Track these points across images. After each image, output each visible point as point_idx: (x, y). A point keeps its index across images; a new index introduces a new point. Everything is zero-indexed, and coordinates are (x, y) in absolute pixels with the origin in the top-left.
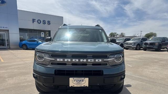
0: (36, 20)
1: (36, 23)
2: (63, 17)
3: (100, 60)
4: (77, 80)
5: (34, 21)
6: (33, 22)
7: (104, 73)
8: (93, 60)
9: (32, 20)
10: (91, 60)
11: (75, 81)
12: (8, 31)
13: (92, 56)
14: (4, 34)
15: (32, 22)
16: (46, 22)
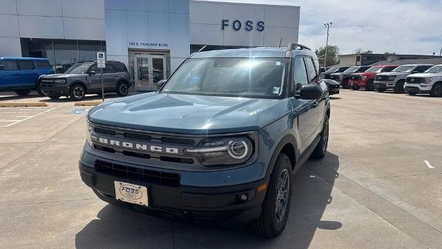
0: (230, 23)
1: (229, 29)
2: (299, 8)
3: (176, 151)
4: (128, 188)
5: (224, 24)
6: (223, 29)
7: (182, 182)
8: (160, 149)
9: (220, 23)
10: (157, 149)
11: (124, 191)
12: (168, 52)
13: (161, 139)
14: (162, 60)
15: (220, 26)
16: (254, 25)
